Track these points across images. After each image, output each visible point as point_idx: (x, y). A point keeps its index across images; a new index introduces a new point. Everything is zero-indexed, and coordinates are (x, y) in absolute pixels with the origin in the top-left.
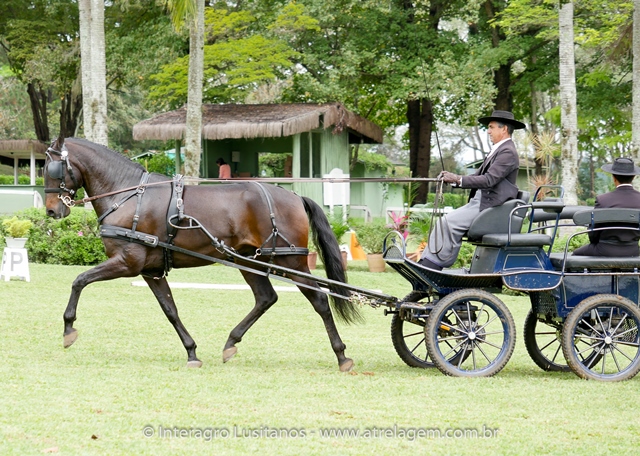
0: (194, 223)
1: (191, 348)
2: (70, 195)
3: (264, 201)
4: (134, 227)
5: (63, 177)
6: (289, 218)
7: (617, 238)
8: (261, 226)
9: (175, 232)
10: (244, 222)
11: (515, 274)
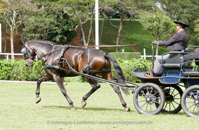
1: (71, 104)
2: (31, 59)
5: (27, 53)
11: (164, 78)
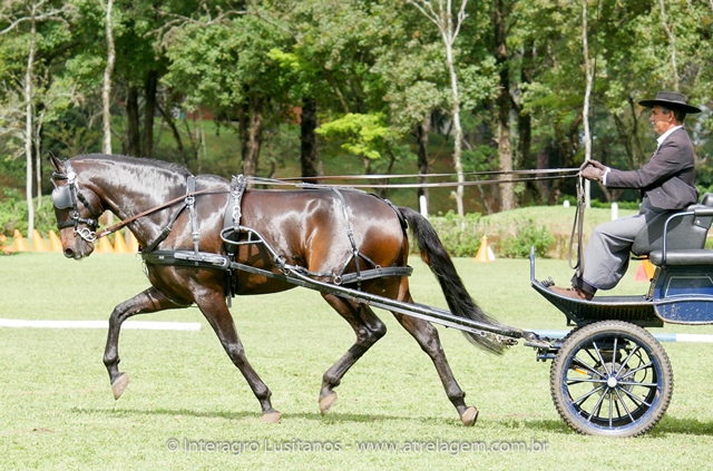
0: (254, 237)
1: (264, 397)
2: (88, 226)
5: (75, 205)
11: (672, 303)
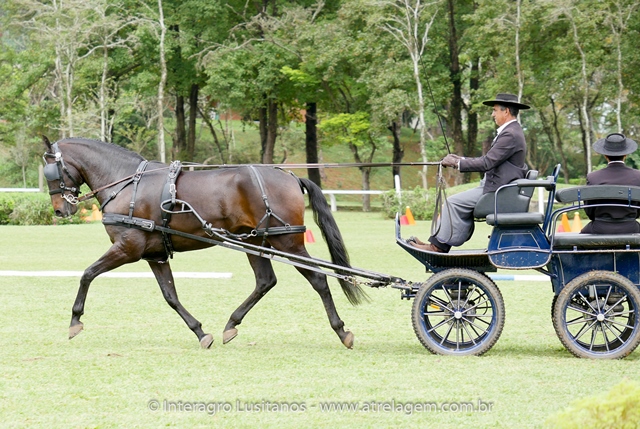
0: (186, 208)
2: (72, 193)
3: (255, 183)
4: (131, 214)
5: (61, 177)
6: (281, 198)
7: (609, 216)
8: (253, 207)
9: (169, 216)
10: (234, 204)
